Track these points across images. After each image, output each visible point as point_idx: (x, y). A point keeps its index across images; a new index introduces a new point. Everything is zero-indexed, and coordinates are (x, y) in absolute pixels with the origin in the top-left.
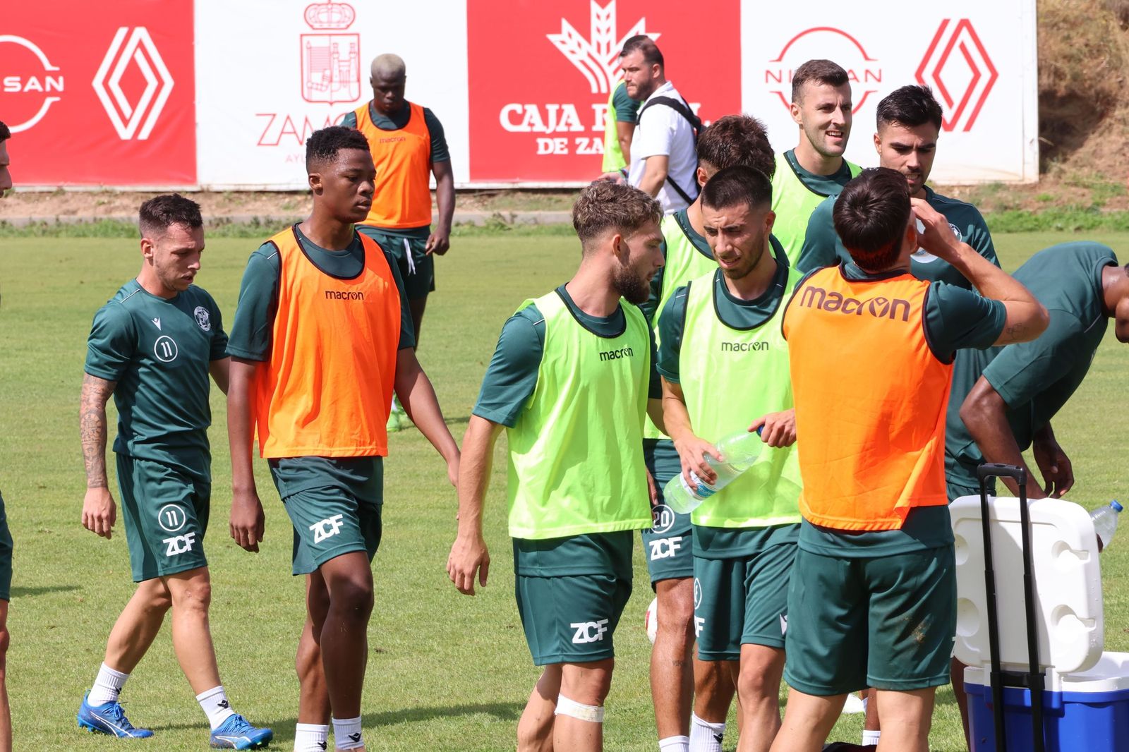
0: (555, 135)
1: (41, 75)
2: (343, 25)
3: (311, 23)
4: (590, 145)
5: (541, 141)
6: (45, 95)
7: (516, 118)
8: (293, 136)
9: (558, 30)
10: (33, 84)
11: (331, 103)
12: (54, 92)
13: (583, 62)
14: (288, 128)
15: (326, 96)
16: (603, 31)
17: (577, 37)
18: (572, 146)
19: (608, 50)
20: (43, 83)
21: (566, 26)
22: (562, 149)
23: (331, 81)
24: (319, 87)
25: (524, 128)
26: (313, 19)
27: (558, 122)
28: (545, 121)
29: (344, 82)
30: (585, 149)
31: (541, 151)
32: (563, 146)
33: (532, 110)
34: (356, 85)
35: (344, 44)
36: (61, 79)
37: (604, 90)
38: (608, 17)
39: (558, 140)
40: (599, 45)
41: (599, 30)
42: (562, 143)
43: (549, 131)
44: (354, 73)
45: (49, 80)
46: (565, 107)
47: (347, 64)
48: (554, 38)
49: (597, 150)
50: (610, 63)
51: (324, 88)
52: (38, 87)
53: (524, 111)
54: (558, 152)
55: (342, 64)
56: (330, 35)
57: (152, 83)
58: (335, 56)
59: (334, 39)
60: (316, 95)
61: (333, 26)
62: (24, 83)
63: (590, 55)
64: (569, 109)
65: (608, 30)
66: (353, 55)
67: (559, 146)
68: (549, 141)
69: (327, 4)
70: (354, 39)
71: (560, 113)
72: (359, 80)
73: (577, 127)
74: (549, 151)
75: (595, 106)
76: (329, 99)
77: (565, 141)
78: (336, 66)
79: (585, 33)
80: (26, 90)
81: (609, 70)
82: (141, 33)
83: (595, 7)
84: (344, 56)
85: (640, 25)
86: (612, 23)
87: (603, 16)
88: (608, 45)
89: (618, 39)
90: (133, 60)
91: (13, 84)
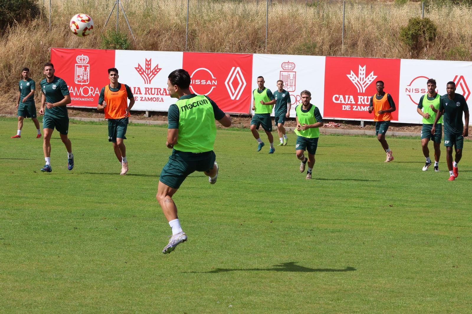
0: (347, 104)
1: (211, 80)
2: (292, 69)
3: (283, 68)
4: (357, 108)
5: (343, 106)
6: (211, 86)
7: (337, 99)
9: (350, 74)
10: (209, 82)
12: (214, 85)
13: (356, 83)
16: (362, 74)
17: (355, 76)
18: (352, 108)
19: (363, 80)
20: (211, 83)
21: (352, 72)
23: (288, 85)
25: (339, 102)
27: (348, 101)
28: (345, 101)
29: (291, 86)
30: (355, 109)
31: (343, 109)
33: (341, 97)
35: (292, 74)
36: (216, 81)
37: (361, 92)
38: (363, 70)
39: (348, 106)
40: (360, 78)
43: (345, 103)
44: (294, 83)
45: (213, 81)
47: (292, 80)
48: (348, 76)
49: (359, 109)
50: (363, 84)
51: (286, 87)
52: (210, 83)
53: (339, 97)
54: (348, 109)
57: (241, 83)
58: (289, 78)
59: (289, 73)
61: (289, 69)
62: (206, 82)
63: (358, 81)
64: (351, 97)
66: (294, 78)
67: (348, 108)
68: (345, 106)
69: (288, 63)
70: (294, 73)
71: (349, 98)
72: (295, 86)
73: (353, 102)
74: (345, 109)
77: (350, 106)
78: (289, 81)
79: (357, 75)
80: (207, 84)
81: (363, 86)
82: (238, 69)
83: (360, 67)
84: (291, 78)
85: (372, 73)
86: (364, 72)
87: (362, 70)
88: (363, 78)
89: (366, 77)
90: (236, 77)
91: (203, 82)
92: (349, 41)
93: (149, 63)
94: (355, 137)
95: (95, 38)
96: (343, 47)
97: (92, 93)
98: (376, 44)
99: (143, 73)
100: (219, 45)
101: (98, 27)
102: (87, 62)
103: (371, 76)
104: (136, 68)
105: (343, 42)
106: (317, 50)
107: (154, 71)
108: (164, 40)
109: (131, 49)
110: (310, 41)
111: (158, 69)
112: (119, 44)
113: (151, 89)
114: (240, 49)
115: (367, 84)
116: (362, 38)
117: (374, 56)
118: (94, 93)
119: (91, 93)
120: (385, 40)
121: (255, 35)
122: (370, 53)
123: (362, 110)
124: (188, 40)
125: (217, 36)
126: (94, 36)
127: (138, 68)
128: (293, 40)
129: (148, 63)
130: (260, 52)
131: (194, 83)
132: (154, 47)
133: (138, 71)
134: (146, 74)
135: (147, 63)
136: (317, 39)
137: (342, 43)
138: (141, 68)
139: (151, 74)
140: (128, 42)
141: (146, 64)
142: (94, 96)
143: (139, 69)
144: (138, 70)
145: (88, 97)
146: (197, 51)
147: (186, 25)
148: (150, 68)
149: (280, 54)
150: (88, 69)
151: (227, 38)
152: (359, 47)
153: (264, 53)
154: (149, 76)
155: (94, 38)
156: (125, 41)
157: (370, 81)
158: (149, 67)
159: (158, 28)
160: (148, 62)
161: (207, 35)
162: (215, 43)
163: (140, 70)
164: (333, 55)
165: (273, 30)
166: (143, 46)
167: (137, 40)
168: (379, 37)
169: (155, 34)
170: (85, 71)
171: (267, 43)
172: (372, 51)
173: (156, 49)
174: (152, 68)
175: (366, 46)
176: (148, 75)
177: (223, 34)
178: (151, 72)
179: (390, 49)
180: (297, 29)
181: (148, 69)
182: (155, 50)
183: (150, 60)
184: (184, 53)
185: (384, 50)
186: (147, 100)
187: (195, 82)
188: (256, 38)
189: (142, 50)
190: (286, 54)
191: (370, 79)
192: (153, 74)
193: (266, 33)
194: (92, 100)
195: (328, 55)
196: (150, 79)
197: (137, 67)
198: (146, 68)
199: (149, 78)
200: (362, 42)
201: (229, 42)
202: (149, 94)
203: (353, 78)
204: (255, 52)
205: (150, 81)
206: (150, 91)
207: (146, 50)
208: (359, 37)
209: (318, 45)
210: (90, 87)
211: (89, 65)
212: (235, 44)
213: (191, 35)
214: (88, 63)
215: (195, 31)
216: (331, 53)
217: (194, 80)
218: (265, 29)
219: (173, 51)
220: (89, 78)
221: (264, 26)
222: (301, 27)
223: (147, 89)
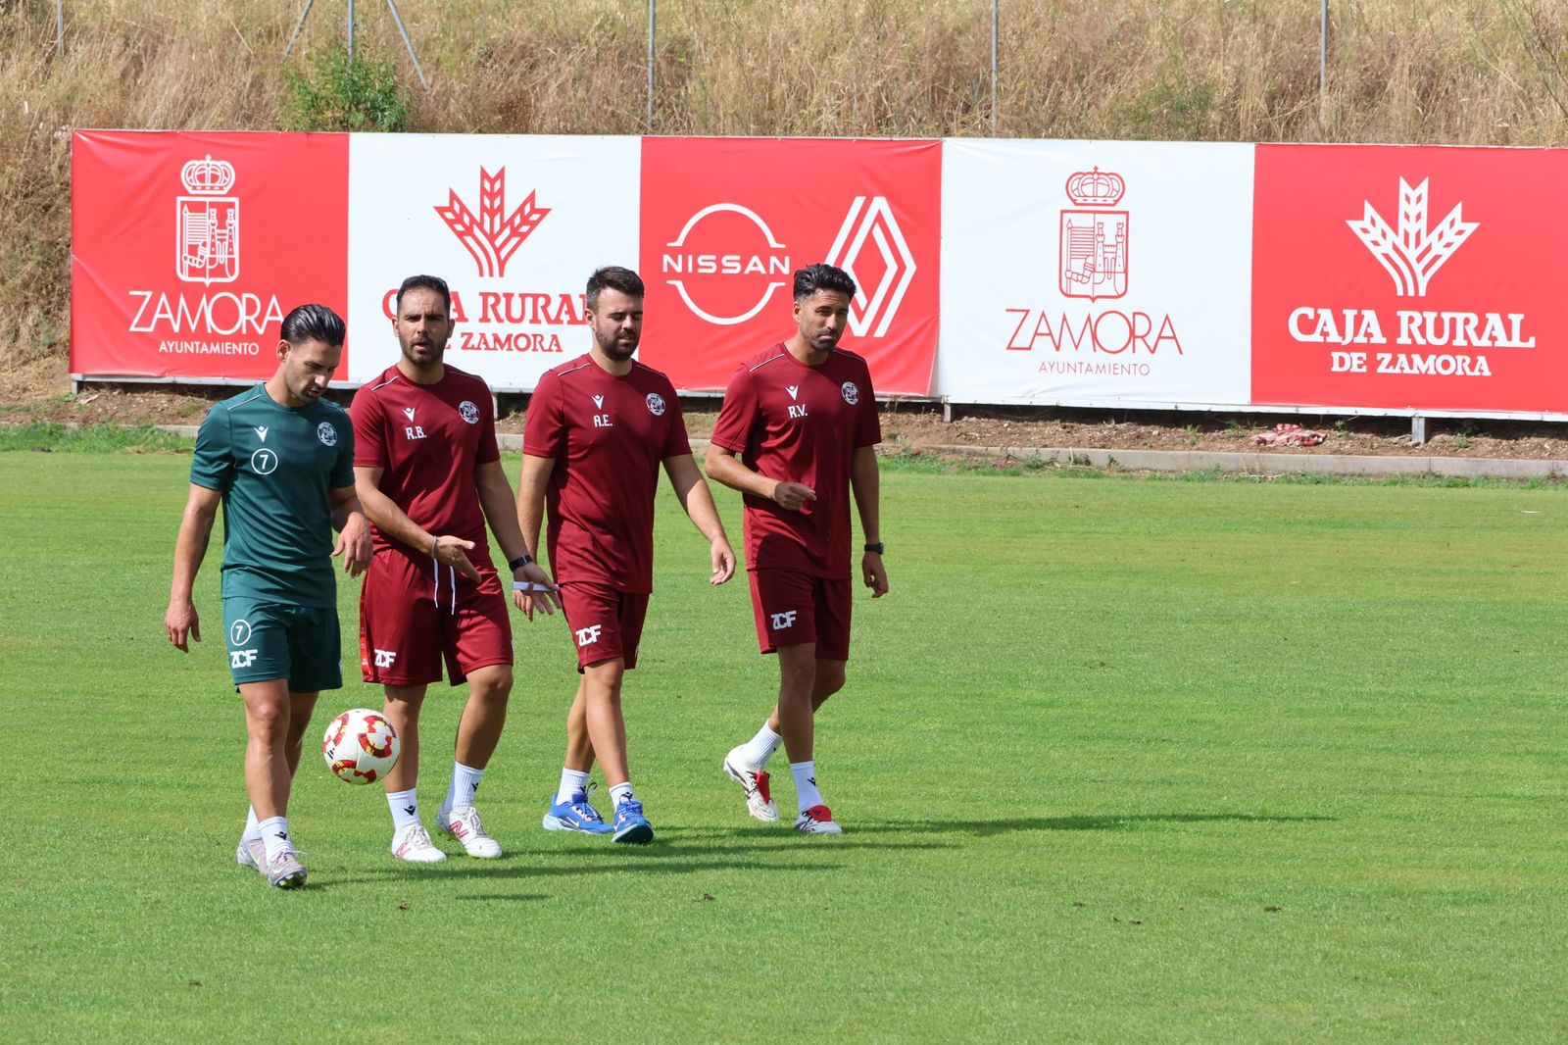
0: (1352, 347)
1: (765, 254)
2: (1110, 201)
3: (1074, 197)
4: (1393, 362)
5: (1336, 355)
6: (767, 279)
7: (1307, 325)
8: (1049, 338)
9: (1360, 216)
10: (755, 265)
11: (1093, 299)
12: (778, 275)
13: (1386, 256)
14: (1043, 329)
15: (1086, 289)
16: (1413, 218)
17: (1381, 223)
18: (1373, 363)
19: (1418, 243)
20: (767, 266)
21: (1369, 210)
22: (1360, 366)
23: (1094, 271)
24: (1080, 278)
25: (1316, 337)
26: (1076, 193)
27: (1356, 334)
28: (1342, 332)
29: (1110, 273)
30: (1388, 367)
31: (1336, 368)
32: (1361, 362)
33: (1326, 315)
34: (1123, 275)
35: (1111, 223)
36: (787, 260)
37: (1411, 293)
38: (1419, 199)
39: (1355, 355)
40: (1407, 235)
41: (1407, 217)
42: (1360, 358)
43: (1345, 343)
44: (1120, 261)
45: (774, 260)
46: (1364, 312)
47: (1114, 249)
48: (1355, 225)
49: (1402, 369)
50: (1419, 259)
51: (1085, 280)
52: (761, 269)
53: (1317, 316)
54: (1355, 369)
55: (1107, 249)
56: (1095, 212)
57: (892, 268)
58: (1100, 239)
59: (1100, 218)
60: (1076, 288)
61: (1100, 201)
62: (744, 263)
63: (1395, 248)
64: (1370, 316)
65: (1418, 217)
66: (1120, 239)
67: (1356, 362)
68: (1344, 355)
69: (1093, 174)
70: (1122, 218)
71: (1358, 320)
72: (1126, 272)
73: (1379, 338)
74: (1345, 369)
75: (1400, 313)
76: (1091, 294)
77: (1364, 355)
78: (1100, 252)
79: (1391, 217)
80: (747, 271)
81: (1418, 268)
82: (880, 204)
83: (1404, 187)
84: (1110, 239)
85: (1457, 212)
86: (1423, 207)
87: (1413, 199)
88: (1418, 235)
89: (1430, 229)
90: (870, 237)
91: (732, 264)
92: (1351, 77)
93: (497, 186)
94: (1390, 489)
95: (257, 84)
96: (1325, 101)
97: (252, 318)
98: (1467, 85)
99: (469, 231)
100: (790, 104)
101: (270, 35)
102: (226, 191)
103: (1452, 223)
104: (441, 210)
105: (1323, 79)
106: (1214, 116)
107: (517, 220)
108: (553, 86)
109: (413, 129)
110: (1182, 81)
111: (534, 210)
112: (360, 107)
113: (509, 296)
114: (882, 120)
115: (1437, 257)
116: (1404, 62)
117: (1461, 138)
118: (259, 320)
119: (248, 322)
120: (1505, 72)
121: (946, 55)
122: (1443, 124)
123: (1415, 371)
124: (658, 84)
125: (785, 65)
126: (250, 73)
127: (450, 209)
128: (1110, 77)
129: (492, 186)
130: (968, 130)
131: (690, 270)
132: (513, 117)
133: (450, 223)
134: (483, 232)
135: (487, 185)
136: (1215, 69)
137: (1319, 87)
138: (463, 208)
139: (507, 231)
140: (403, 97)
141: (483, 191)
142: (261, 331)
143: (453, 213)
144: (449, 215)
145: (237, 338)
146: (698, 132)
147: (645, 19)
148: (501, 208)
149: (1055, 135)
150: (234, 218)
151: (824, 72)
152: (1395, 101)
153: (986, 133)
154: (498, 242)
155: (252, 85)
156: (389, 94)
157: (1448, 245)
158: (497, 202)
159: (522, 32)
160: (492, 182)
161: (740, 62)
162: (777, 93)
163: (459, 219)
164: (1285, 137)
165: (1022, 36)
166: (465, 113)
167: (437, 88)
168: (1481, 55)
169: (512, 61)
170: (222, 226)
171: (998, 90)
172: (1450, 116)
173: (524, 129)
174: (511, 205)
175: (1425, 94)
176: (492, 238)
177: (807, 55)
178: (503, 226)
179: (1529, 108)
180: (1122, 25)
181: (492, 213)
182: (516, 132)
183: (501, 175)
184: (644, 141)
185: (1504, 111)
186: (491, 345)
187: (696, 266)
188: (948, 69)
189: (460, 129)
190: (1080, 137)
191: (1449, 236)
192: (515, 232)
193: (994, 49)
194: (254, 349)
195: (1263, 135)
196: (503, 254)
197: (446, 203)
198: (483, 208)
199: (497, 251)
200: (1405, 78)
201: (833, 88)
202: (499, 320)
203: (1375, 234)
204: (947, 133)
205: (502, 264)
206: (501, 309)
207: (480, 132)
208: (1393, 56)
209: (1217, 99)
210: (245, 296)
211: (236, 200)
212: (861, 98)
213: (671, 62)
214: (230, 194)
215: (685, 42)
216: (1275, 126)
217: (690, 258)
218: (988, 30)
219: (595, 132)
220: (236, 255)
221: (984, 19)
222: (1140, 20)
223: (491, 300)
